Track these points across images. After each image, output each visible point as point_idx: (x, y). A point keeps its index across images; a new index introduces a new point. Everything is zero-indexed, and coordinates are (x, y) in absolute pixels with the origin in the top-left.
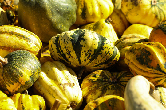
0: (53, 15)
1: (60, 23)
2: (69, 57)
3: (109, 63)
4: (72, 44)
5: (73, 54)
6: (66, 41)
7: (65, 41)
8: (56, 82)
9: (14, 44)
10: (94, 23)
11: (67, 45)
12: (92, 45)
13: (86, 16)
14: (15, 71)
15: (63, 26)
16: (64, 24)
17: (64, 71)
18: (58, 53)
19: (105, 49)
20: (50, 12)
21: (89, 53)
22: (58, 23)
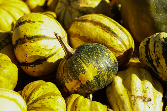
1: (166, 25)
2: (158, 66)
5: (163, 62)
6: (156, 43)
8: (129, 92)
9: (95, 36)
11: (157, 49)
14: (77, 65)
17: (145, 81)
18: (146, 59)
22: (163, 24)
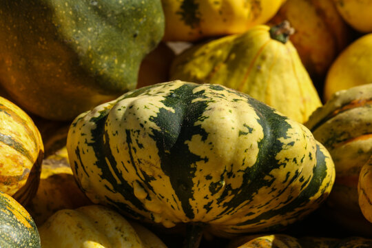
0: (78, 26)
1: (108, 53)
2: (148, 198)
3: (297, 209)
4: (157, 150)
5: (163, 186)
6: (133, 139)
7: (129, 140)
10: (230, 39)
11: (139, 154)
12: (237, 152)
13: (199, 13)
15: (116, 61)
16: (122, 56)
18: (105, 182)
19: (285, 165)
20: (67, 14)
21: (224, 184)
22: (100, 53)
